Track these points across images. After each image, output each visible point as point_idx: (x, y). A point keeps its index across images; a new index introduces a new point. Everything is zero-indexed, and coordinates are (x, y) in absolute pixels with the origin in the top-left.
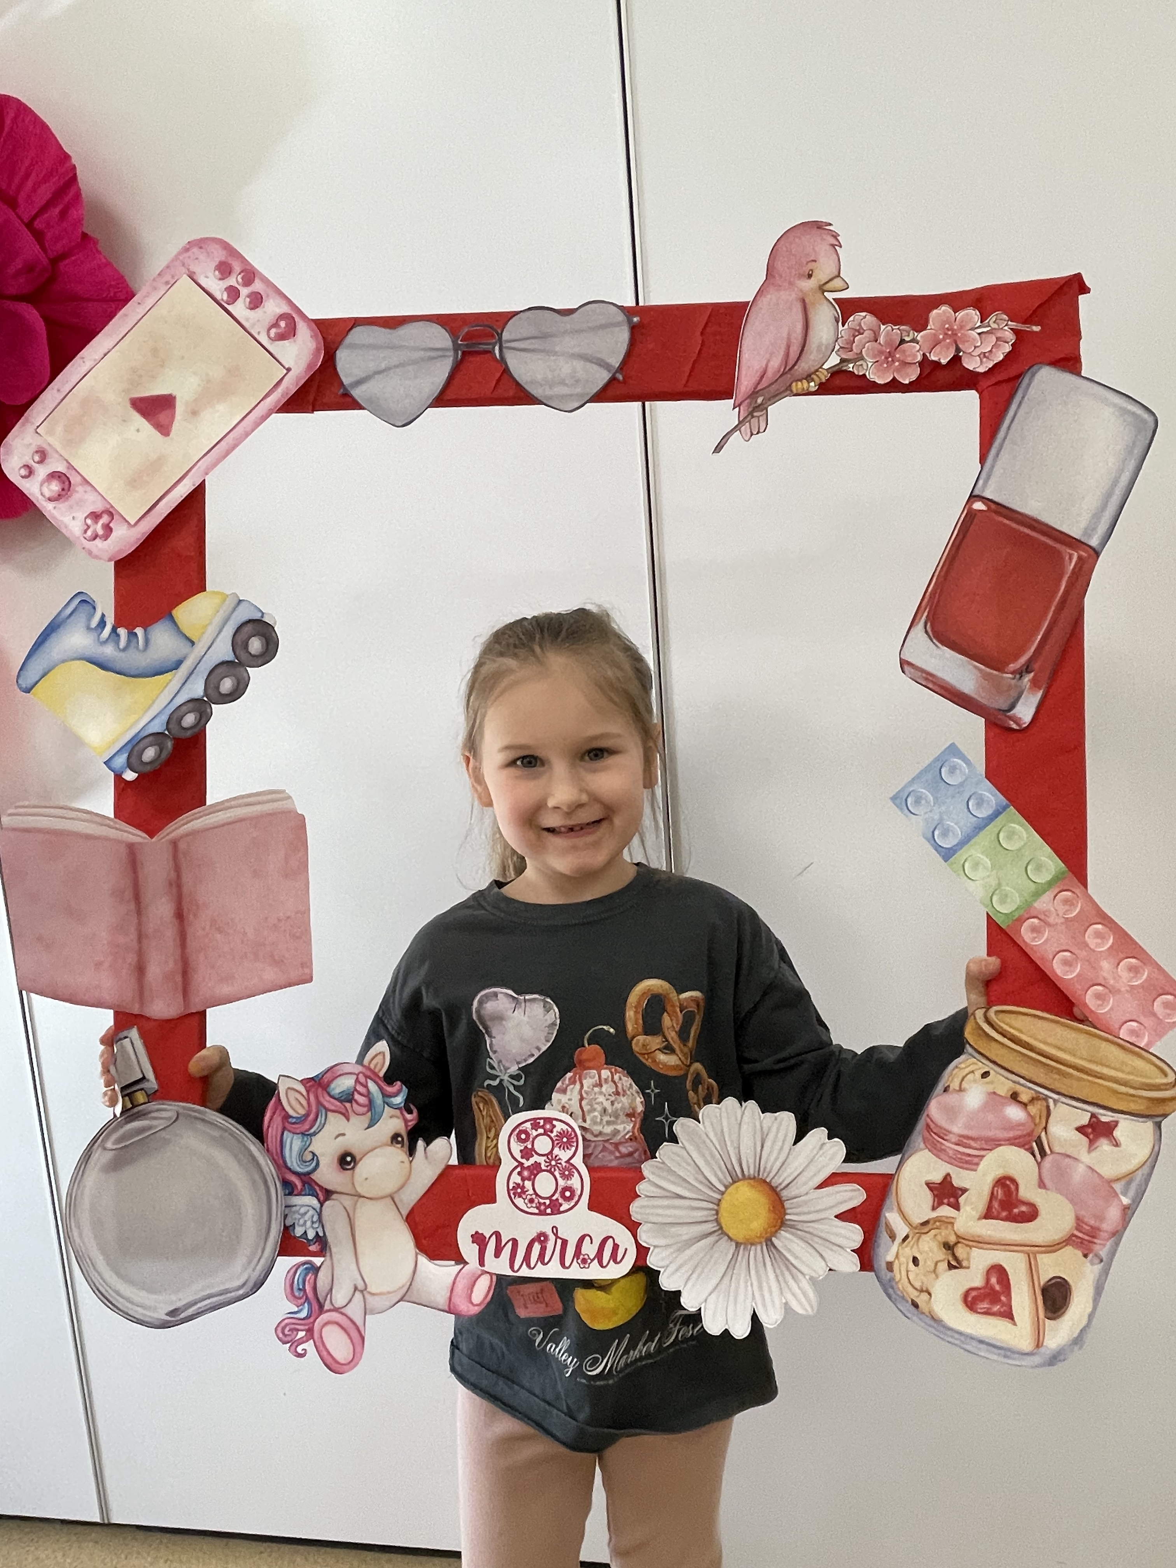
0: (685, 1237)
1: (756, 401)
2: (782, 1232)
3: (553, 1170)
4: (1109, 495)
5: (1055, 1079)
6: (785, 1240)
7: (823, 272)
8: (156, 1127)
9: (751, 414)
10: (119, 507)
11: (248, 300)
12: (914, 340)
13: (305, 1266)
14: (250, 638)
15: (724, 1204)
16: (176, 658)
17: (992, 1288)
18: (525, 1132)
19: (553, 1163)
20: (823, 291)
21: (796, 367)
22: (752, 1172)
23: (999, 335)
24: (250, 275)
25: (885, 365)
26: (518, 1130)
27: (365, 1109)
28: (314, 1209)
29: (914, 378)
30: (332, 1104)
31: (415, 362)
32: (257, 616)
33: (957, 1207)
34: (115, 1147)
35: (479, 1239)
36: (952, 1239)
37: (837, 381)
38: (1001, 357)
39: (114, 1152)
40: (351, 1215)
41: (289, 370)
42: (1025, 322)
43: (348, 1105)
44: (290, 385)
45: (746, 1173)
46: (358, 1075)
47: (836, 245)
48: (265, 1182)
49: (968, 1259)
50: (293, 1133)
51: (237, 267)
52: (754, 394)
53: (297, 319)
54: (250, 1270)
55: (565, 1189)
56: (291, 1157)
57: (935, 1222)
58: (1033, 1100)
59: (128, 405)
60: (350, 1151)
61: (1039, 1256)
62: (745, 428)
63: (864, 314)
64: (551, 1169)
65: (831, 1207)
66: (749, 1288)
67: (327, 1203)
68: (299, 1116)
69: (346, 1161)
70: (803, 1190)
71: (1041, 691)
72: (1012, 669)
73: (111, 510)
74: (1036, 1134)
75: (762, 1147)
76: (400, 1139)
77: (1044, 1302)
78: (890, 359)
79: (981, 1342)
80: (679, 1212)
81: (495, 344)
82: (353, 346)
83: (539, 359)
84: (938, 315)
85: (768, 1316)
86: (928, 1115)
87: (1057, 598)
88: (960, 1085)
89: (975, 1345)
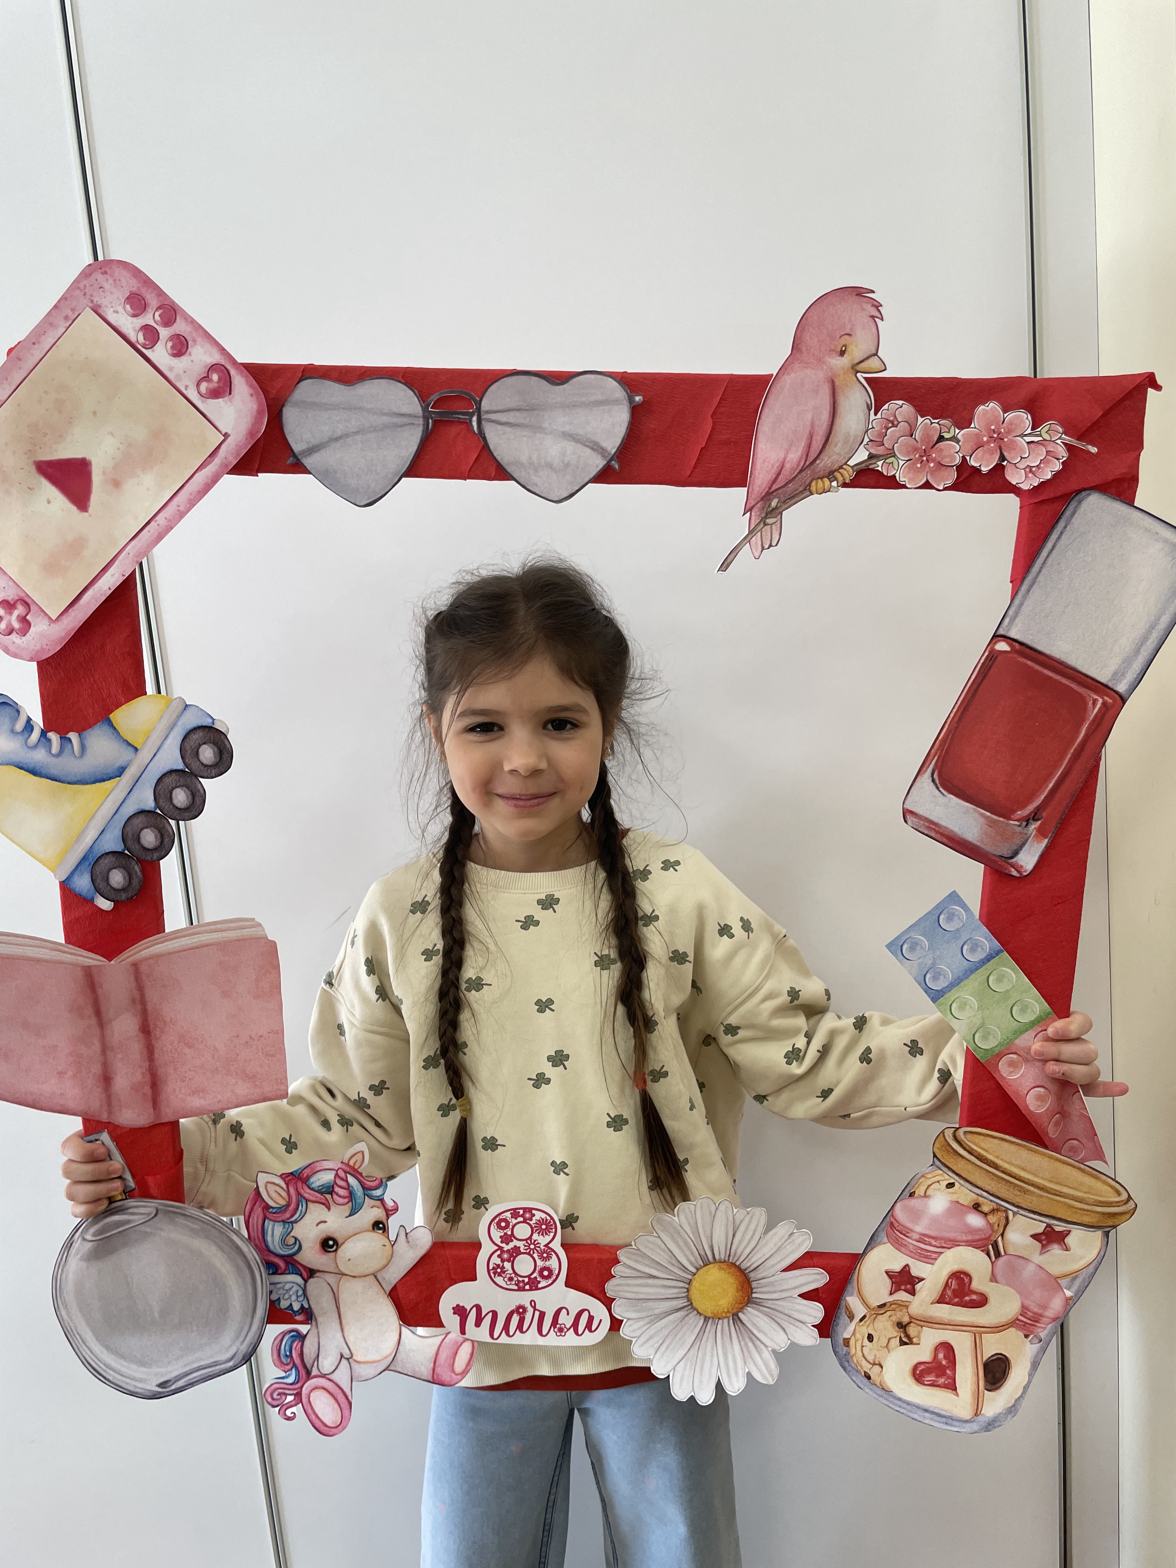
0: (657, 1311)
2: (749, 1308)
3: (532, 1252)
4: (1145, 638)
5: (1016, 1195)
6: (751, 1316)
8: (134, 1221)
9: (763, 521)
10: (35, 596)
11: (170, 344)
12: (954, 439)
13: (292, 1334)
14: (200, 746)
15: (694, 1283)
16: (118, 765)
17: (941, 1363)
18: (505, 1220)
19: (532, 1246)
21: (818, 462)
22: (723, 1257)
23: (1051, 448)
24: (171, 313)
25: (919, 465)
26: (498, 1219)
27: (347, 1200)
29: (949, 483)
30: (312, 1195)
31: (375, 429)
32: (207, 722)
33: (913, 1293)
34: (94, 1238)
35: (460, 1312)
36: (906, 1319)
38: (1049, 476)
39: (93, 1243)
40: (335, 1290)
42: (1080, 437)
43: (328, 1196)
44: (229, 455)
45: (717, 1257)
48: (249, 1267)
49: (919, 1337)
50: (275, 1221)
51: (154, 302)
52: (767, 496)
53: (233, 372)
54: (238, 1343)
55: (543, 1269)
56: (273, 1242)
57: (891, 1305)
58: (993, 1211)
59: (33, 469)
60: (331, 1236)
61: (985, 1336)
62: (756, 540)
63: (900, 402)
64: (530, 1251)
65: (795, 1288)
66: (715, 1358)
67: (311, 1280)
68: (278, 1206)
70: (772, 1271)
71: (1046, 840)
72: (1018, 817)
73: (27, 600)
74: (993, 1238)
75: (734, 1235)
76: (381, 1226)
77: (985, 1376)
78: (925, 458)
79: (926, 1411)
80: (651, 1290)
81: (472, 415)
82: (302, 404)
83: (524, 436)
84: (985, 411)
85: (732, 1384)
86: (892, 1215)
87: (1076, 745)
88: (926, 1192)
89: (920, 1413)
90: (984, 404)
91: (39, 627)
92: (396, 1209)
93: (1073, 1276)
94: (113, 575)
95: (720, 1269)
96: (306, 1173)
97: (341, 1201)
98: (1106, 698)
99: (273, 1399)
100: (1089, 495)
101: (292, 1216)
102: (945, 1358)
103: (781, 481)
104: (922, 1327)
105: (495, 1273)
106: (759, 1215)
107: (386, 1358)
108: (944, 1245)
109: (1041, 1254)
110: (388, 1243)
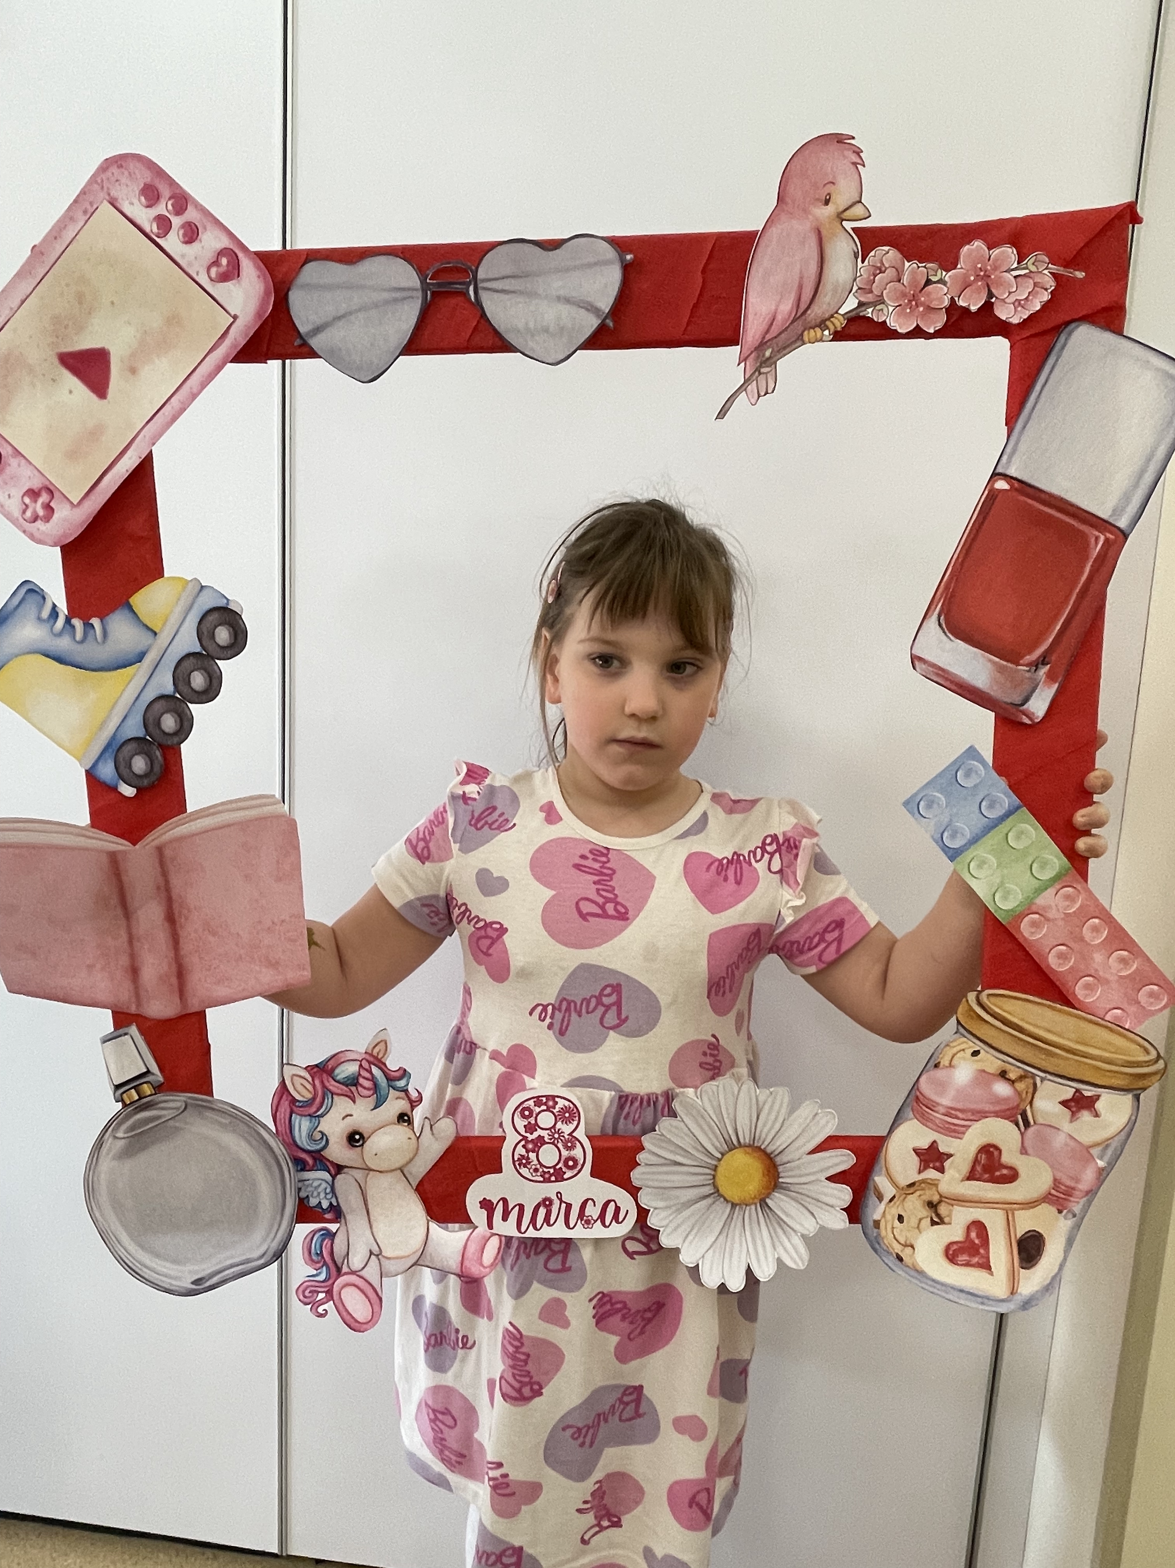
0: (684, 1200)
1: (764, 355)
2: (776, 1193)
3: (556, 1142)
5: (1042, 1059)
6: (778, 1201)
7: (842, 197)
8: (164, 1116)
9: (758, 370)
10: (57, 482)
11: (181, 232)
12: (941, 281)
14: (216, 627)
15: (719, 1169)
16: (138, 650)
17: (973, 1242)
18: (528, 1109)
19: (556, 1136)
20: (843, 220)
21: (809, 312)
22: (747, 1141)
23: (1037, 280)
24: (181, 201)
25: (908, 310)
26: (521, 1107)
27: (371, 1092)
28: (327, 1182)
29: (939, 326)
30: (338, 1088)
31: (376, 306)
32: (222, 603)
33: (942, 1170)
34: (126, 1135)
35: (487, 1205)
36: (936, 1198)
37: (853, 330)
38: (1038, 308)
39: (125, 1140)
41: (235, 317)
42: (1067, 265)
43: (353, 1089)
44: (238, 337)
45: (742, 1141)
46: (361, 1061)
47: (858, 163)
48: (278, 1162)
49: (949, 1216)
50: (301, 1115)
51: (165, 192)
52: (761, 346)
53: (241, 255)
54: (268, 1239)
55: (568, 1159)
57: (920, 1184)
58: (1021, 1078)
59: (56, 362)
61: (1016, 1212)
63: (886, 248)
64: (554, 1141)
65: (822, 1171)
66: (744, 1245)
67: (339, 1176)
69: (355, 1139)
70: (797, 1154)
71: (1056, 685)
72: (1027, 662)
73: (51, 487)
74: (1022, 1107)
75: (758, 1118)
76: (406, 1118)
77: (1019, 1253)
78: (914, 303)
79: (962, 1291)
80: (677, 1178)
81: (469, 284)
82: (307, 286)
83: (520, 302)
84: (970, 252)
85: (763, 1272)
86: (918, 1089)
87: (1080, 585)
88: (951, 1061)
89: (956, 1293)
90: (969, 243)
91: (62, 512)
92: (421, 1100)
93: (1105, 1144)
94: (130, 458)
95: (746, 1153)
96: (330, 1065)
97: (366, 1093)
98: (1108, 535)
99: (305, 1297)
100: (1077, 327)
101: (318, 1110)
102: (978, 1236)
103: (774, 331)
104: (952, 1205)
105: (519, 1165)
106: (782, 1095)
107: (414, 1253)
108: (972, 1118)
109: (1071, 1122)
110: (413, 1137)
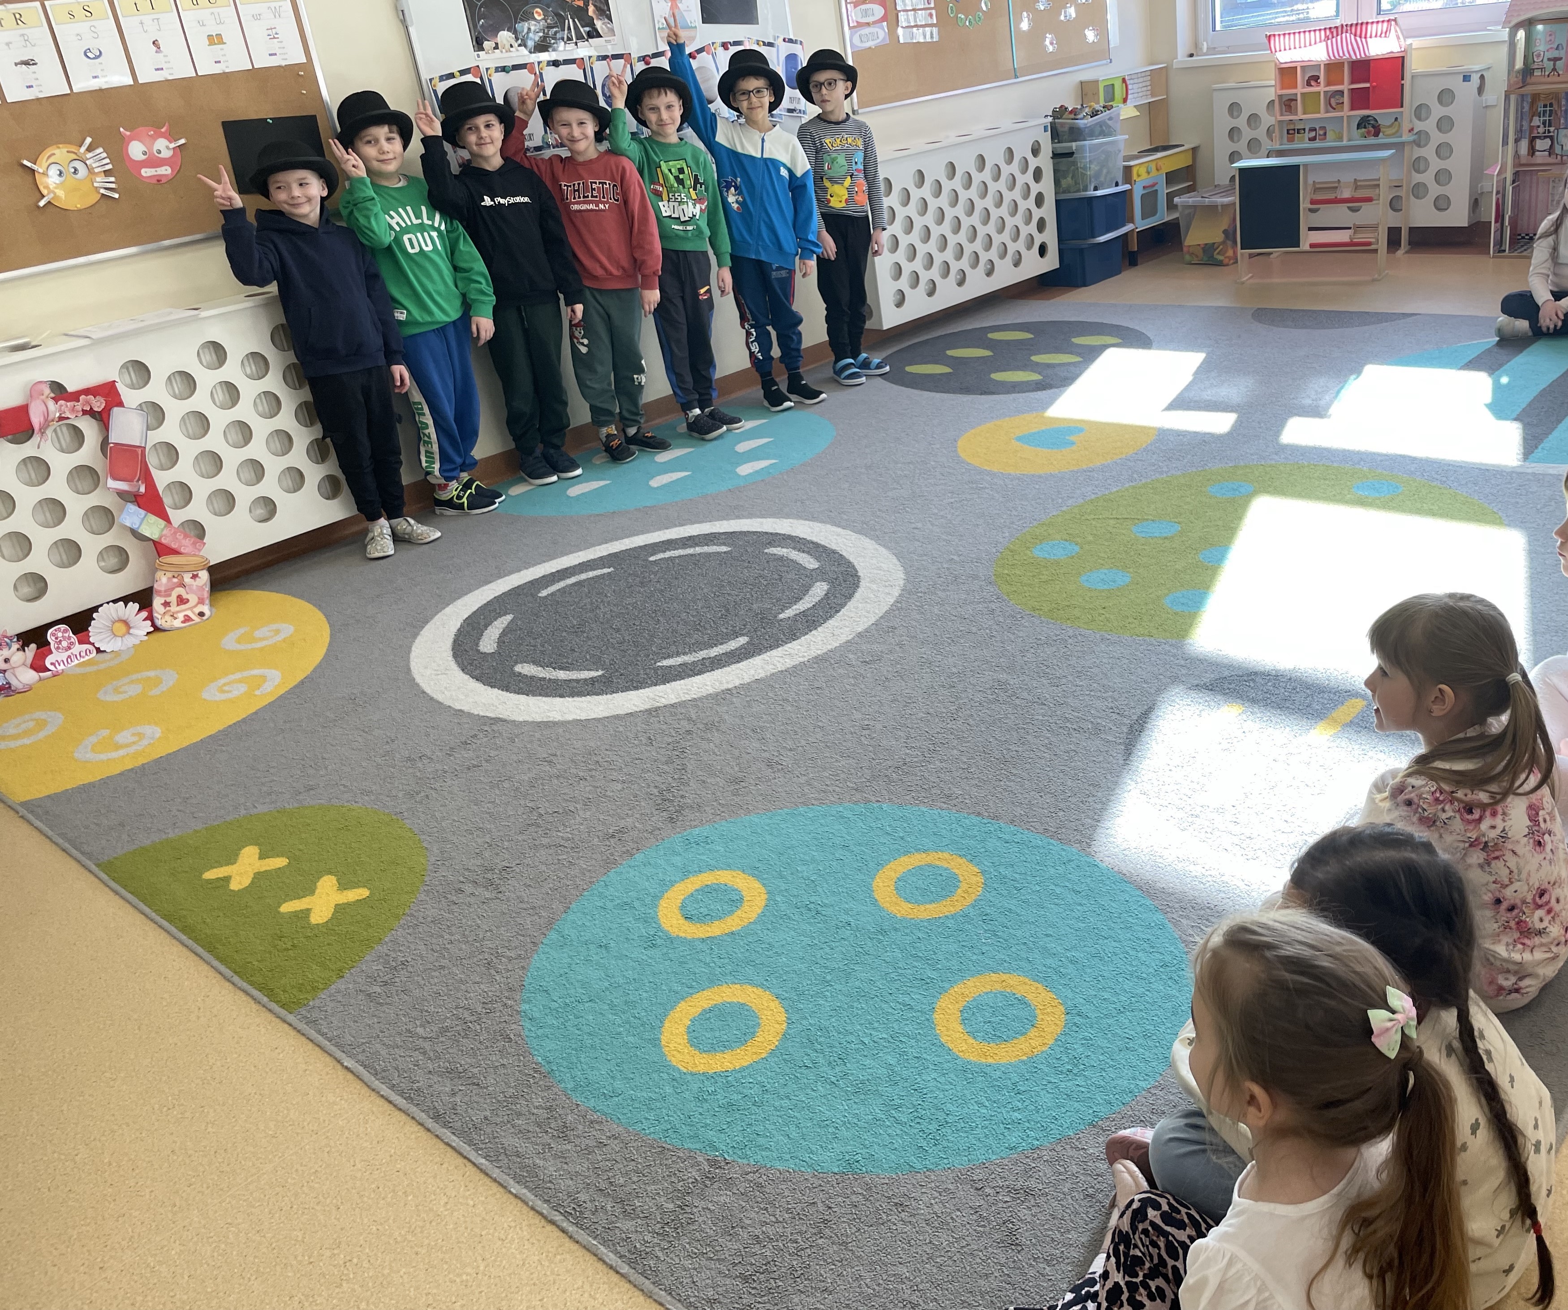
2: (130, 628)
4: (142, 434)
5: (181, 569)
23: (100, 400)
33: (170, 606)
42: (105, 396)
45: (116, 619)
57: (166, 611)
58: (179, 576)
65: (140, 618)
71: (145, 485)
74: (182, 583)
86: (155, 589)
87: (139, 462)
88: (160, 578)
90: (81, 396)
93: (206, 584)
95: (118, 622)
98: (141, 449)
100: (114, 408)
102: (187, 618)
104: (177, 614)
105: (58, 649)
106: (121, 604)
108: (171, 590)
109: (196, 582)
